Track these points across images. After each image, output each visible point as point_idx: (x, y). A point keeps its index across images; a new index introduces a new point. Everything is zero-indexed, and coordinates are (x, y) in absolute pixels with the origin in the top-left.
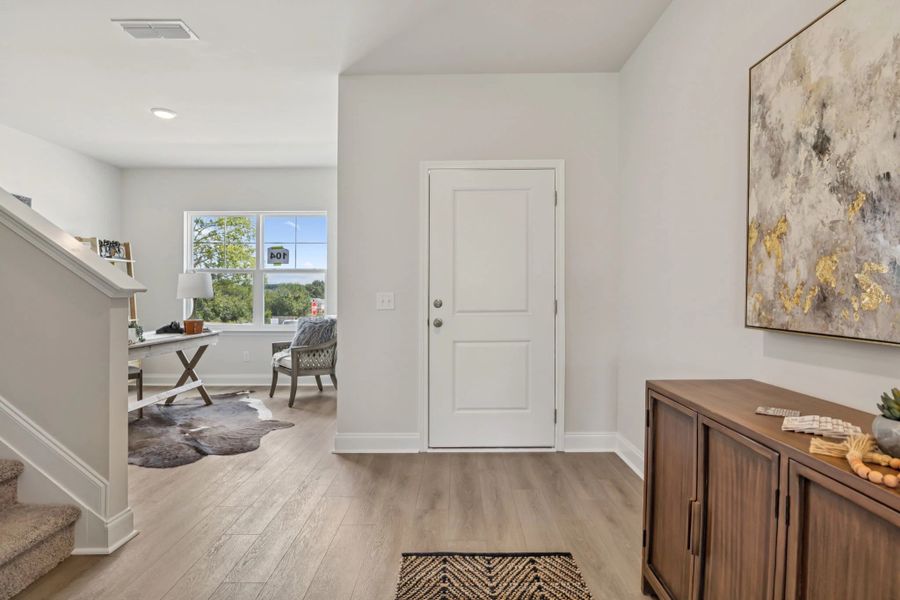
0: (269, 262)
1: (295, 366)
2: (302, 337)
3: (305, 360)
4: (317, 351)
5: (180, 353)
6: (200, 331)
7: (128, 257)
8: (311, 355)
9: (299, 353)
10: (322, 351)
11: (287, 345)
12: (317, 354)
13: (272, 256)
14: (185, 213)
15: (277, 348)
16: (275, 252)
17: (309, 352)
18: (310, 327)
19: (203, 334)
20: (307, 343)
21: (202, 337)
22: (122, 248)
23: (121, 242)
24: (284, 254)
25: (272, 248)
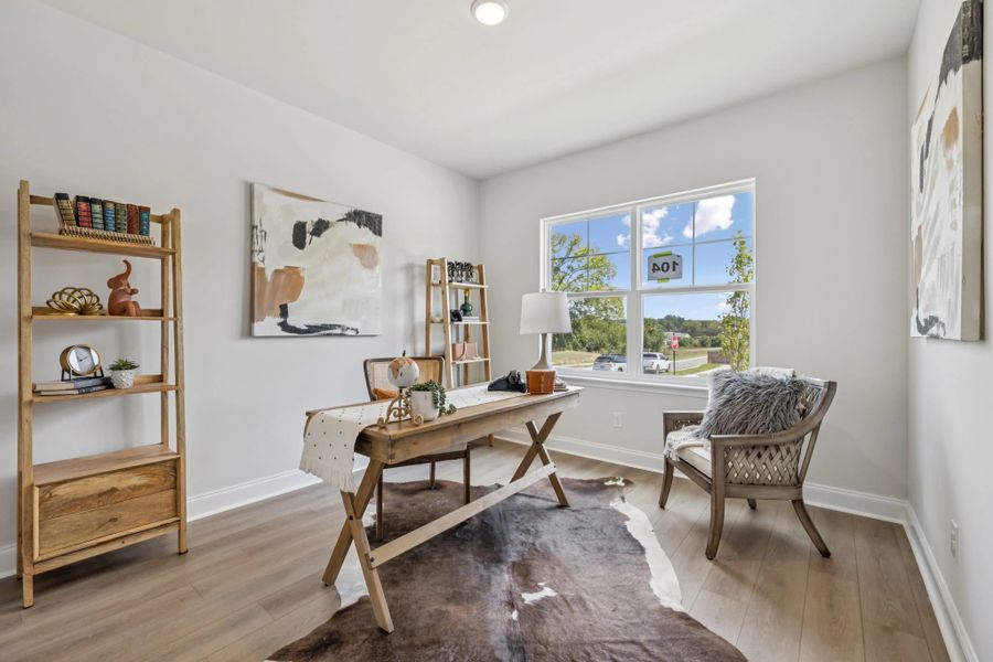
0: (650, 278)
1: (721, 473)
2: (727, 411)
3: (742, 465)
4: (766, 447)
5: (530, 426)
6: (549, 391)
7: (482, 283)
8: (754, 454)
9: (727, 449)
10: (777, 448)
11: (695, 419)
12: (765, 456)
13: (655, 268)
14: (542, 221)
15: (672, 423)
16: (659, 262)
17: (748, 449)
18: (746, 394)
19: (555, 395)
20: (742, 427)
21: (553, 400)
22: (476, 273)
23: (475, 265)
24: (675, 264)
25: (655, 256)
